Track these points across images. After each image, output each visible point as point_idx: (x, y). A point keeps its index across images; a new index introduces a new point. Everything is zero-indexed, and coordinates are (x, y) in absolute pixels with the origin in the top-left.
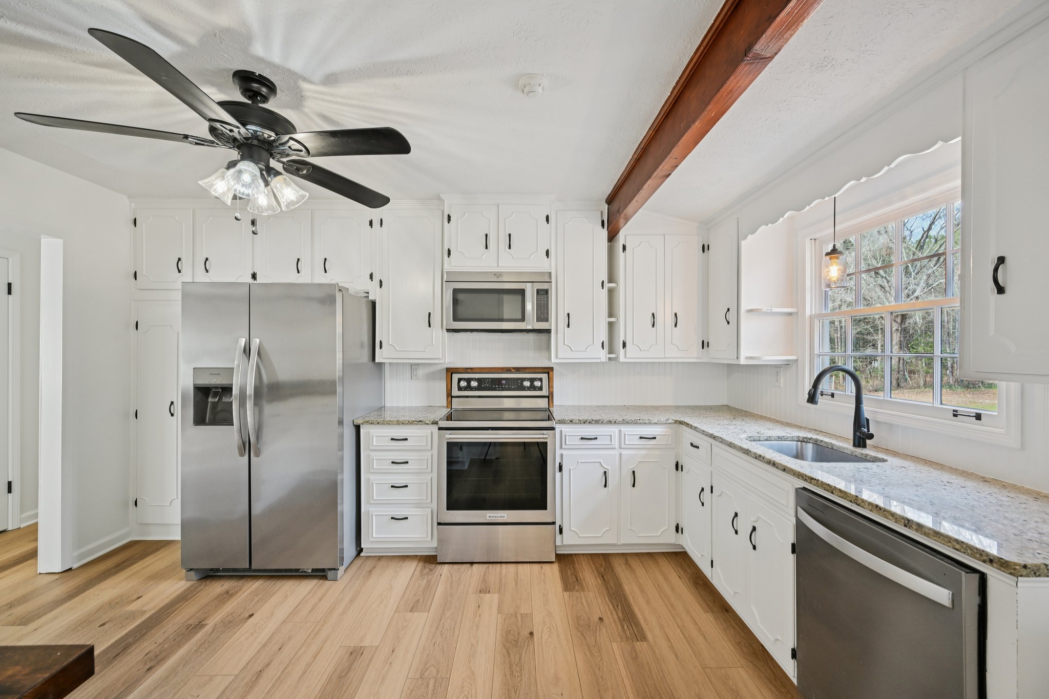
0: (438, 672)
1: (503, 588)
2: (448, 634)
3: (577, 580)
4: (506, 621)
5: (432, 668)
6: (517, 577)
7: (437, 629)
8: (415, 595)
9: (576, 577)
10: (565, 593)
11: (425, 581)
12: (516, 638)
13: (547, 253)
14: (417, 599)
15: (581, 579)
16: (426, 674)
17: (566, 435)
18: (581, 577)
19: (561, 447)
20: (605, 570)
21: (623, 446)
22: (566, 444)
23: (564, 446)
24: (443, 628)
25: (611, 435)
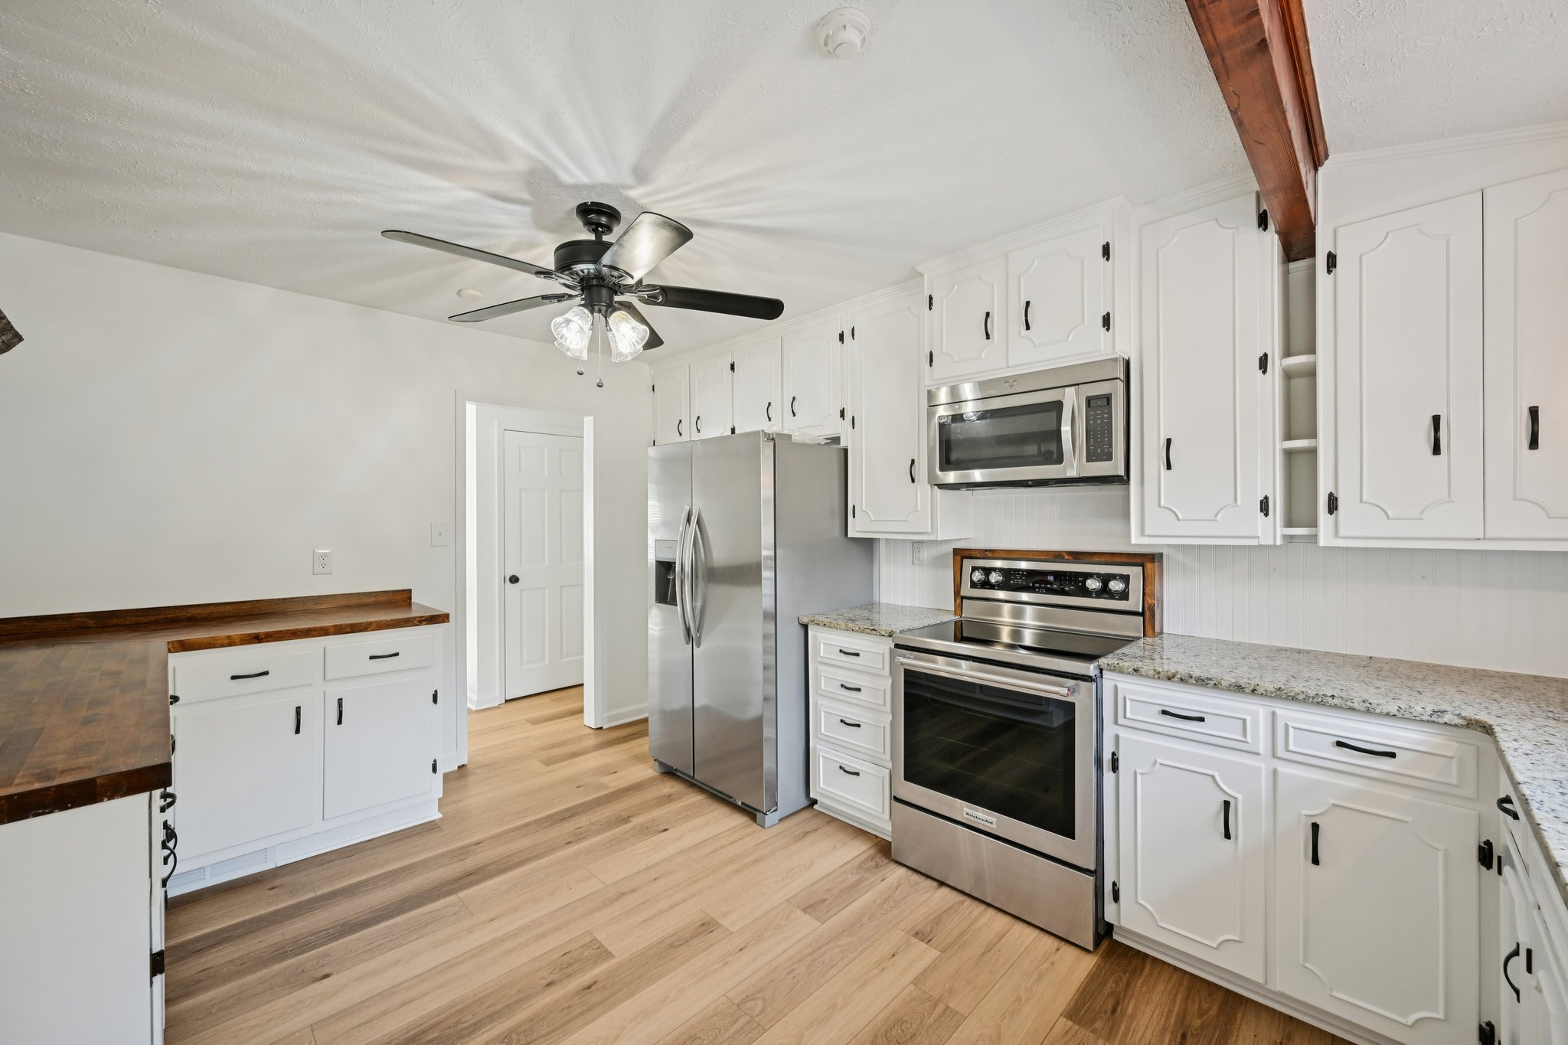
0: (762, 1012)
1: (956, 947)
2: (818, 969)
3: (1114, 1011)
4: (913, 1002)
5: (760, 1003)
6: (997, 942)
7: (813, 952)
8: (828, 891)
9: (1117, 1004)
10: (1063, 1020)
11: (856, 878)
12: (904, 1039)
13: (1107, 321)
14: (825, 897)
15: (1123, 1014)
16: (749, 1005)
17: (1125, 698)
18: (1130, 1010)
19: (1116, 722)
20: (1203, 1027)
21: (1281, 752)
22: (1125, 717)
23: (1121, 720)
24: (821, 956)
25: (1244, 721)
